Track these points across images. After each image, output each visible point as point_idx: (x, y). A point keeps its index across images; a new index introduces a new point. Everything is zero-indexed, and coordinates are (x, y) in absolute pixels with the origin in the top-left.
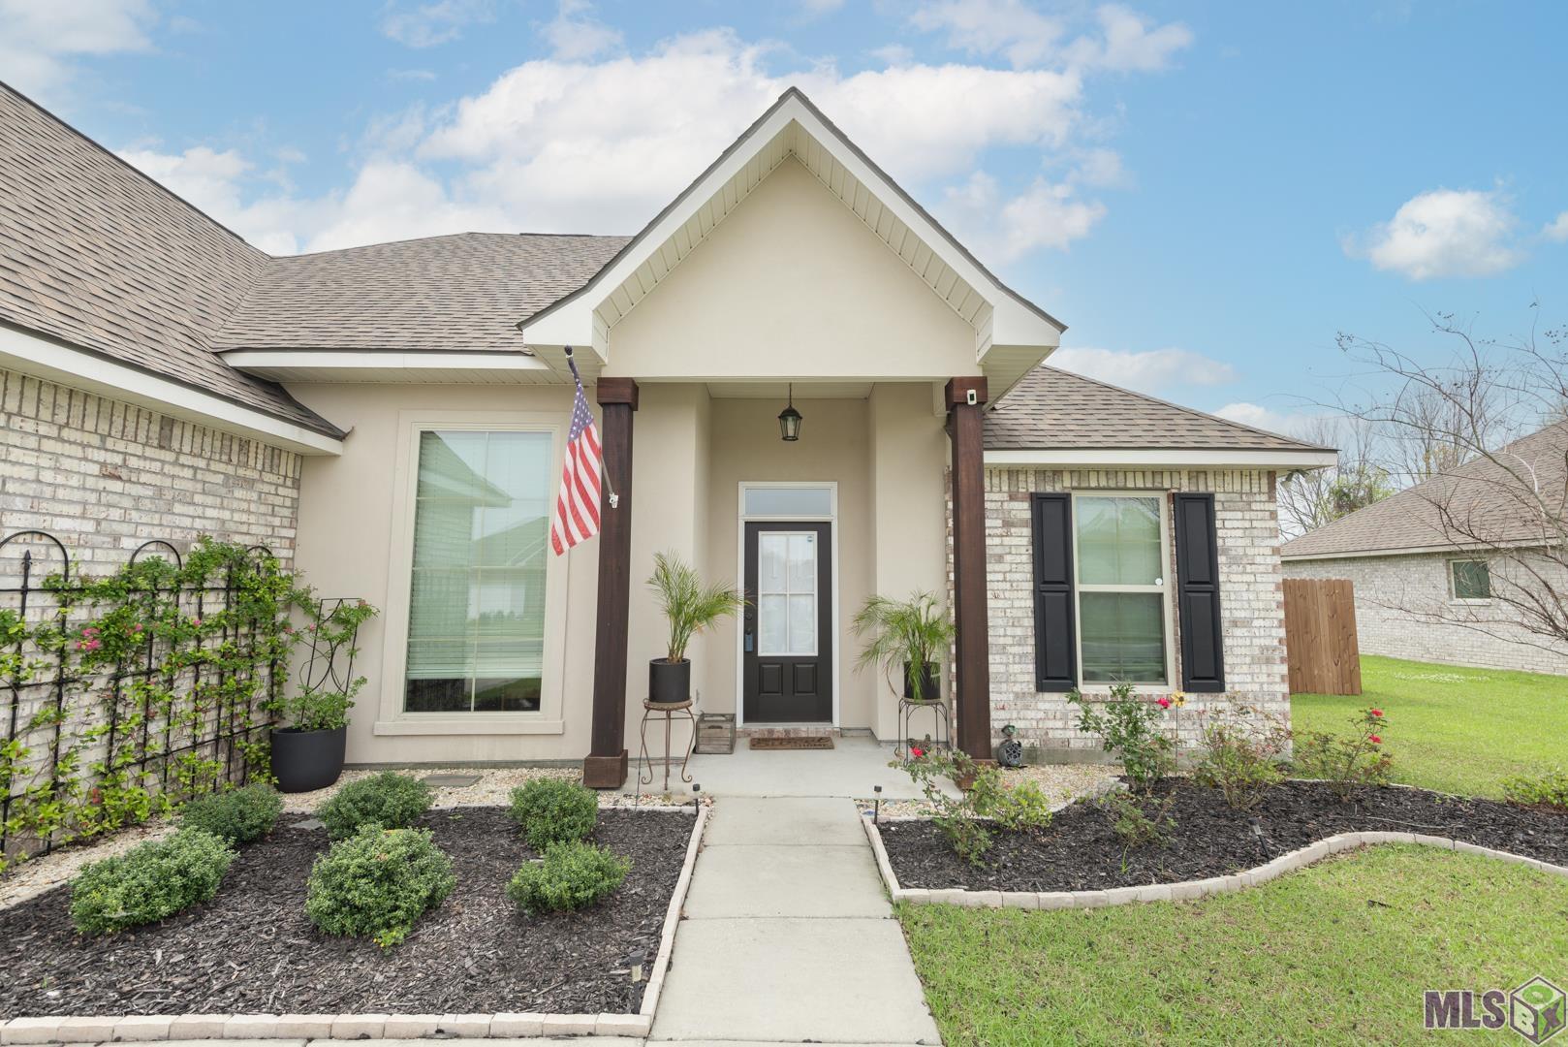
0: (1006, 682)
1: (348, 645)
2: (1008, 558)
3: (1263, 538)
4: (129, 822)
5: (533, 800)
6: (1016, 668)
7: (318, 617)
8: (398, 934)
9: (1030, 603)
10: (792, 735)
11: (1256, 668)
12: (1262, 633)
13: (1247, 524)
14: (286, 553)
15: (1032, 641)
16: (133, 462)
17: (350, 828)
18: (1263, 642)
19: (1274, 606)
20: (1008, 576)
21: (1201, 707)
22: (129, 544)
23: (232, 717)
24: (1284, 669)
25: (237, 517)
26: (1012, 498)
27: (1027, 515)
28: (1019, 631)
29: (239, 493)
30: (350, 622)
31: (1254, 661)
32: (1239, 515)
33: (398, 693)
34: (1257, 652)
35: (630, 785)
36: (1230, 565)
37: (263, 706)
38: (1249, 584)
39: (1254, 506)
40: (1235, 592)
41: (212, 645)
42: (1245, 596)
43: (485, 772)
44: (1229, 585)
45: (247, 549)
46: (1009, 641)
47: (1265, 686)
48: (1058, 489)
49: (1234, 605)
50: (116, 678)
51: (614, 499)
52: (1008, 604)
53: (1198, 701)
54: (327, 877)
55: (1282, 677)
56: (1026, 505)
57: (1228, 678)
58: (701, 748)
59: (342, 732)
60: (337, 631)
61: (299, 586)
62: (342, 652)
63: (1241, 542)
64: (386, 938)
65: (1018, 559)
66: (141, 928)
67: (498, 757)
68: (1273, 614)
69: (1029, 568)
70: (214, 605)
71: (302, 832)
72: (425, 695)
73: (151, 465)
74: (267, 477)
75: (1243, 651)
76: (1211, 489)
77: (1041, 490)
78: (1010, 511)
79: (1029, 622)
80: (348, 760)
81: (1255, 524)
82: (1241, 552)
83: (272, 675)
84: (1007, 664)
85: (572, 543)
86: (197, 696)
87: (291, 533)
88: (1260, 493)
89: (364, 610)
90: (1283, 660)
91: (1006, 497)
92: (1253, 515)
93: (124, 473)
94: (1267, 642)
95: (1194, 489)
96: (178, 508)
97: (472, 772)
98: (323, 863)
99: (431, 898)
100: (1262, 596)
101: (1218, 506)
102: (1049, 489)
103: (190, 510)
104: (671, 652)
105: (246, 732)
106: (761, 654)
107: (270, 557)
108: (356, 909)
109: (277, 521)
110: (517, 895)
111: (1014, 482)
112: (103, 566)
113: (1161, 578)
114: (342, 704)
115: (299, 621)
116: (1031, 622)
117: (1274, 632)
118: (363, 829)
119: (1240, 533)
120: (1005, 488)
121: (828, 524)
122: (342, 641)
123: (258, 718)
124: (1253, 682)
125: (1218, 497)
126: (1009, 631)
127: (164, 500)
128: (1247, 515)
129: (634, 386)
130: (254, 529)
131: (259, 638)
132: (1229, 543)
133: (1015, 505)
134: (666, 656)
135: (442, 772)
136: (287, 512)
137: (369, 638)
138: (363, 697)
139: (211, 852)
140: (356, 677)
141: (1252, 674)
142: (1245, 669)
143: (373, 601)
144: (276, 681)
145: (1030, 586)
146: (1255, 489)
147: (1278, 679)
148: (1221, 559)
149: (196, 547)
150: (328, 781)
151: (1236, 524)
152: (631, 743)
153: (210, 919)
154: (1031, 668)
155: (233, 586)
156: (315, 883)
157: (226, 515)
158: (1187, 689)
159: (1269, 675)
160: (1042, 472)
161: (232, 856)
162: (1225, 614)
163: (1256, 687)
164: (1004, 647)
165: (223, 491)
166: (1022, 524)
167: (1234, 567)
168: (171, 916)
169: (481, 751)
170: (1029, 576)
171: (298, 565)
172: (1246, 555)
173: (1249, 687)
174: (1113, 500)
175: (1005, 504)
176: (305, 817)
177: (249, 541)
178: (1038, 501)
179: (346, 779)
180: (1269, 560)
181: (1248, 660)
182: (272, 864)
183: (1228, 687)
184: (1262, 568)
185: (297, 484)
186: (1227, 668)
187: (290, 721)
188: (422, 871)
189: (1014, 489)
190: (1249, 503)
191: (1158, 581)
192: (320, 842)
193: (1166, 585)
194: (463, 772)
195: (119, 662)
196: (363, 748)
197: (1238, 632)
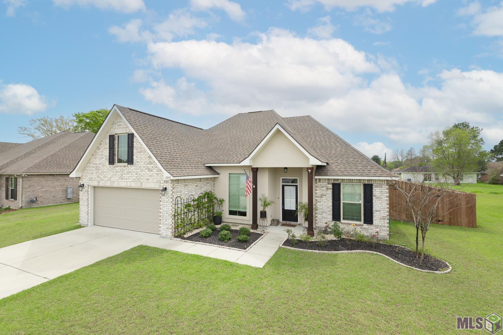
0: (326, 218)
1: (221, 205)
2: (327, 195)
3: (384, 194)
4: (201, 227)
5: (242, 229)
6: (328, 216)
7: (218, 200)
8: (226, 241)
9: (332, 204)
10: (290, 224)
11: (381, 220)
12: (383, 213)
13: (381, 191)
14: (213, 191)
15: (332, 211)
16: (198, 184)
17: (222, 230)
18: (383, 215)
19: (386, 208)
20: (327, 199)
21: (368, 227)
22: (198, 194)
23: (209, 214)
24: (388, 221)
25: (208, 188)
26: (328, 184)
27: (331, 187)
28: (329, 209)
29: (208, 185)
30: (222, 201)
31: (381, 219)
32: (379, 189)
33: (228, 212)
34: (381, 217)
35: (258, 229)
36: (376, 199)
37: (212, 213)
38: (380, 203)
39: (383, 187)
40: (377, 205)
41: (206, 205)
42: (379, 205)
43: (239, 225)
44: (375, 203)
45: (209, 192)
46: (327, 211)
47: (383, 224)
48: (338, 182)
49: (376, 207)
50: (198, 210)
51: (254, 186)
52: (327, 204)
53: (367, 226)
54: (220, 235)
55: (387, 223)
56: (331, 185)
57: (374, 222)
58: (272, 225)
59: (221, 217)
60: (220, 203)
61: (215, 196)
62: (221, 206)
63: (379, 194)
64: (225, 241)
65: (329, 196)
66: (206, 237)
67: (241, 223)
68: (386, 210)
69: (331, 197)
70: (206, 200)
71: (218, 230)
72: (232, 213)
73: (199, 184)
74: (211, 181)
75: (378, 217)
76: (372, 183)
77: (334, 182)
78: (328, 186)
79: (331, 208)
80: (222, 221)
81: (383, 190)
82: (379, 196)
83: (213, 208)
84: (327, 215)
85: (247, 195)
86: (205, 212)
87: (213, 188)
88: (384, 184)
89: (223, 200)
90: (388, 219)
91: (327, 184)
92: (382, 189)
93: (197, 186)
94: (384, 215)
95: (368, 183)
96: (202, 188)
97: (238, 225)
98: (220, 233)
99: (230, 238)
100: (383, 206)
101: (374, 187)
102: (336, 182)
103: (203, 188)
104: (264, 210)
105: (210, 216)
106: (285, 209)
107: (212, 192)
108: (223, 238)
109: (212, 187)
110: (237, 239)
111: (329, 181)
112: (196, 197)
113: (361, 200)
114: (221, 213)
115: (215, 201)
116: (332, 208)
117: (386, 213)
118: (223, 230)
119: (379, 192)
120: (327, 182)
121: (297, 185)
122: (221, 204)
123: (212, 214)
124: (380, 223)
125: (374, 185)
126: (327, 209)
127: (201, 188)
128: (381, 189)
129: (257, 168)
130: (210, 189)
131: (211, 204)
132: (376, 194)
133: (329, 185)
134: (263, 210)
135: (234, 224)
136: (213, 186)
137: (224, 204)
138: (224, 212)
139: (210, 231)
140: (223, 210)
141: (380, 222)
142: (378, 220)
143: (224, 199)
144: (213, 209)
145: (332, 201)
146: (383, 183)
147: (386, 223)
148: (374, 198)
149: (204, 193)
150: (220, 224)
151: (378, 190)
152: (258, 223)
153: (211, 237)
154: (331, 216)
155: (208, 197)
156: (219, 235)
157: (207, 188)
158: (364, 223)
159: (384, 222)
160: (334, 179)
161: (212, 232)
162: (374, 209)
163: (381, 224)
164: (326, 212)
165: (206, 185)
166: (330, 189)
167: (377, 200)
168: (208, 236)
169: (239, 222)
170: (331, 199)
171: (215, 193)
172: (380, 197)
173: (379, 224)
174: (351, 184)
175: (327, 185)
176: (218, 228)
177: (209, 191)
178: (334, 185)
179: (222, 224)
180: (386, 198)
181: (379, 219)
182: (215, 233)
183: (374, 224)
184: (384, 200)
185: (214, 181)
186: (374, 220)
187: (215, 215)
188: (229, 235)
189: (329, 182)
190: (382, 186)
191: (360, 201)
192: (219, 231)
193: (362, 202)
194: (237, 224)
195: (198, 208)
196: (224, 220)
197: (377, 213)
